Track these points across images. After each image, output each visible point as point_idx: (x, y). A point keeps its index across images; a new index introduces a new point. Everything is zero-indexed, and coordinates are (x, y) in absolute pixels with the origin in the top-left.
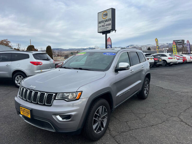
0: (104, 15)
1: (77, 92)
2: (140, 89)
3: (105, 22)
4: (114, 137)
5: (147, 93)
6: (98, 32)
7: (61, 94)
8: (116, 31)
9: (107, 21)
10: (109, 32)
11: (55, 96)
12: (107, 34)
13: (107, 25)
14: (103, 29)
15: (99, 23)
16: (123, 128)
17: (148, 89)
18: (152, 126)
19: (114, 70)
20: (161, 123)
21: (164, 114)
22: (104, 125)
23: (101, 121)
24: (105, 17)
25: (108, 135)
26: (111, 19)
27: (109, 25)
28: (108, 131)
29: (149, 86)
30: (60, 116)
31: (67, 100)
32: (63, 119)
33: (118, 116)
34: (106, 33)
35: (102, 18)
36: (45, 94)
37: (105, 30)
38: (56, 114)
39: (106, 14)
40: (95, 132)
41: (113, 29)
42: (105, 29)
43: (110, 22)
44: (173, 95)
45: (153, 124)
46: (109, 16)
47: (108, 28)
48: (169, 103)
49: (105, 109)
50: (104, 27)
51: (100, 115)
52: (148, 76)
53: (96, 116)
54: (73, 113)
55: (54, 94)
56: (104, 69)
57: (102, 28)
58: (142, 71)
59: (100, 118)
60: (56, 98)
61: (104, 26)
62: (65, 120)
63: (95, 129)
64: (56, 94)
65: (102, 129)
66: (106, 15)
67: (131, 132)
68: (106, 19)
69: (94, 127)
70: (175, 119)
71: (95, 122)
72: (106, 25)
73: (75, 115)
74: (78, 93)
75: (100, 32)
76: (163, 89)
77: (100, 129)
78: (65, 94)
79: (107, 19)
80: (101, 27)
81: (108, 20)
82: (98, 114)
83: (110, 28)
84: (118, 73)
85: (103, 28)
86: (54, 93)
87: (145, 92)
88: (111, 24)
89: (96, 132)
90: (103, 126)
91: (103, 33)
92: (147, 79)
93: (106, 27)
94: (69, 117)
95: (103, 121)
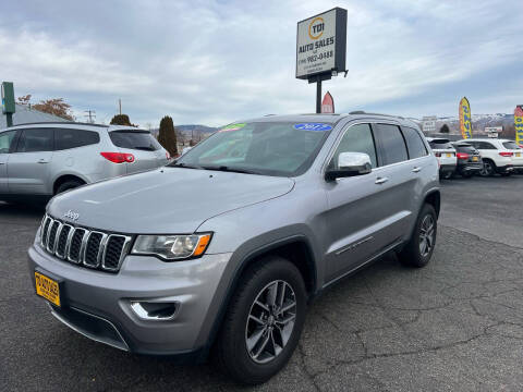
0: (314, 27)
1: (195, 233)
2: (407, 237)
3: (318, 46)
4: (312, 377)
5: (426, 250)
6: (297, 77)
7: (149, 238)
8: (346, 72)
9: (322, 44)
10: (327, 75)
11: (131, 244)
12: (323, 82)
13: (321, 57)
14: (312, 69)
15: (301, 50)
16: (343, 350)
17: (430, 238)
18: (438, 348)
19: (323, 175)
20: (466, 342)
21: (478, 314)
22: (286, 338)
23: (273, 325)
24: (317, 34)
25: (297, 369)
26: (334, 39)
27: (328, 55)
28: (296, 358)
29: (435, 228)
30: (143, 304)
31: (165, 257)
32: (151, 314)
33: (335, 314)
34: (318, 78)
36: (101, 236)
37: (317, 71)
38: (130, 298)
39: (320, 25)
40: (254, 357)
41: (340, 66)
42: (315, 68)
43: (332, 48)
44: (510, 259)
45: (440, 342)
46: (330, 31)
47: (324, 63)
48: (494, 280)
49: (288, 291)
50: (314, 63)
51: (270, 307)
52: (433, 199)
53: (257, 311)
54: (181, 299)
55: (128, 239)
56: (292, 170)
57: (308, 64)
58: (412, 182)
59: (272, 318)
60: (135, 251)
61: (314, 58)
62: (156, 318)
63: (255, 350)
64: (135, 236)
65: (278, 350)
66: (321, 27)
67: (367, 364)
68: (319, 40)
69: (251, 343)
70: (510, 330)
71: (254, 327)
72: (318, 56)
73: (187, 305)
74: (200, 237)
75: (303, 78)
76: (478, 239)
77: (270, 350)
78: (162, 239)
80: (303, 61)
81: (325, 43)
82: (264, 303)
83: (330, 63)
84: (336, 183)
85: (311, 63)
86: (128, 235)
87: (422, 246)
88: (334, 53)
89: (258, 358)
90: (279, 342)
91: (312, 78)
92: (430, 207)
93: (319, 61)
94: (168, 309)
95: (282, 326)
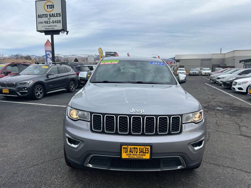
0: (47, 6)
3: (50, 16)
6: (37, 31)
9: (53, 15)
10: (57, 32)
12: (54, 35)
13: (53, 22)
14: (48, 27)
15: (39, 16)
24: (49, 10)
26: (61, 14)
27: (58, 22)
34: (52, 33)
35: (44, 10)
37: (51, 29)
39: (52, 5)
41: (64, 29)
42: (50, 27)
43: (60, 18)
47: (56, 26)
50: (49, 25)
57: (44, 24)
61: (49, 22)
66: (52, 7)
68: (51, 13)
72: (51, 21)
75: (41, 31)
79: (53, 12)
80: (42, 23)
81: (56, 15)
83: (59, 27)
85: (46, 25)
88: (61, 21)
91: (47, 32)
93: (51, 24)
